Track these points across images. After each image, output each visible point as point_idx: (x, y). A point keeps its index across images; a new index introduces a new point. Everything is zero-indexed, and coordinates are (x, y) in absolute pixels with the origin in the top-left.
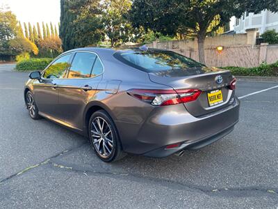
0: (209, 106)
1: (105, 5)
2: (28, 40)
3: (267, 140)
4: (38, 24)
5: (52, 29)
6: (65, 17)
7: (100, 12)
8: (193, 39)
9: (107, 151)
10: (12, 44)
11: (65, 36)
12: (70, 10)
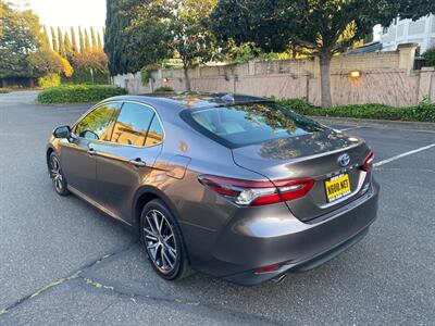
0: (328, 202)
1: (174, 3)
2: (56, 54)
3: (423, 245)
4: (72, 29)
5: (93, 37)
6: (113, 19)
7: (167, 15)
8: (313, 59)
9: (167, 264)
10: (33, 61)
11: (112, 50)
12: (120, 12)
